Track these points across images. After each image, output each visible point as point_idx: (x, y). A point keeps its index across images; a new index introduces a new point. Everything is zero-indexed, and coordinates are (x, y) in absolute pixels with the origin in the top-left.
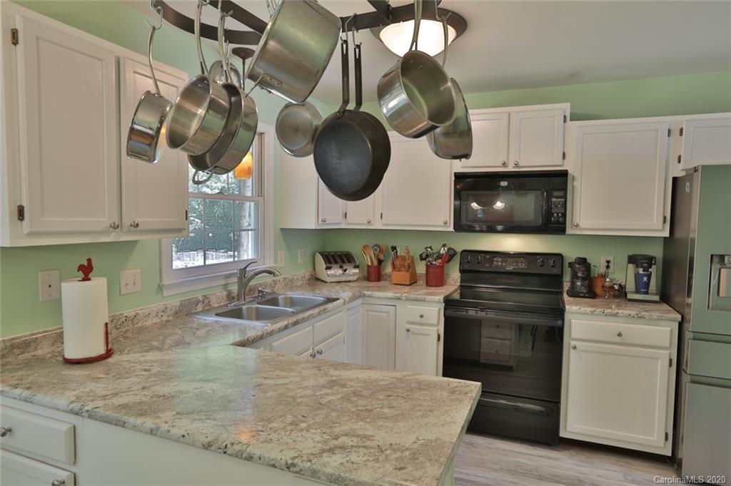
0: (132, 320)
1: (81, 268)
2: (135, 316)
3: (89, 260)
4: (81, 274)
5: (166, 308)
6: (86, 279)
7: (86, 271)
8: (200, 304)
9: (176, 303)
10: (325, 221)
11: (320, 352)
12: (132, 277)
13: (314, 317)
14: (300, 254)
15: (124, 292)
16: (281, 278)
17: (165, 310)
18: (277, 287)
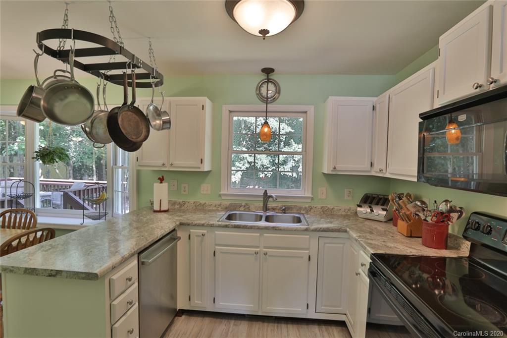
0: (203, 205)
1: (159, 179)
2: (204, 204)
3: (163, 177)
4: (159, 181)
5: (221, 204)
6: (161, 183)
7: (161, 180)
8: (242, 207)
9: (227, 203)
10: (335, 168)
11: (266, 254)
12: (206, 187)
13: (259, 228)
14: (346, 192)
15: (202, 193)
16: (319, 206)
17: (220, 205)
18: (312, 211)
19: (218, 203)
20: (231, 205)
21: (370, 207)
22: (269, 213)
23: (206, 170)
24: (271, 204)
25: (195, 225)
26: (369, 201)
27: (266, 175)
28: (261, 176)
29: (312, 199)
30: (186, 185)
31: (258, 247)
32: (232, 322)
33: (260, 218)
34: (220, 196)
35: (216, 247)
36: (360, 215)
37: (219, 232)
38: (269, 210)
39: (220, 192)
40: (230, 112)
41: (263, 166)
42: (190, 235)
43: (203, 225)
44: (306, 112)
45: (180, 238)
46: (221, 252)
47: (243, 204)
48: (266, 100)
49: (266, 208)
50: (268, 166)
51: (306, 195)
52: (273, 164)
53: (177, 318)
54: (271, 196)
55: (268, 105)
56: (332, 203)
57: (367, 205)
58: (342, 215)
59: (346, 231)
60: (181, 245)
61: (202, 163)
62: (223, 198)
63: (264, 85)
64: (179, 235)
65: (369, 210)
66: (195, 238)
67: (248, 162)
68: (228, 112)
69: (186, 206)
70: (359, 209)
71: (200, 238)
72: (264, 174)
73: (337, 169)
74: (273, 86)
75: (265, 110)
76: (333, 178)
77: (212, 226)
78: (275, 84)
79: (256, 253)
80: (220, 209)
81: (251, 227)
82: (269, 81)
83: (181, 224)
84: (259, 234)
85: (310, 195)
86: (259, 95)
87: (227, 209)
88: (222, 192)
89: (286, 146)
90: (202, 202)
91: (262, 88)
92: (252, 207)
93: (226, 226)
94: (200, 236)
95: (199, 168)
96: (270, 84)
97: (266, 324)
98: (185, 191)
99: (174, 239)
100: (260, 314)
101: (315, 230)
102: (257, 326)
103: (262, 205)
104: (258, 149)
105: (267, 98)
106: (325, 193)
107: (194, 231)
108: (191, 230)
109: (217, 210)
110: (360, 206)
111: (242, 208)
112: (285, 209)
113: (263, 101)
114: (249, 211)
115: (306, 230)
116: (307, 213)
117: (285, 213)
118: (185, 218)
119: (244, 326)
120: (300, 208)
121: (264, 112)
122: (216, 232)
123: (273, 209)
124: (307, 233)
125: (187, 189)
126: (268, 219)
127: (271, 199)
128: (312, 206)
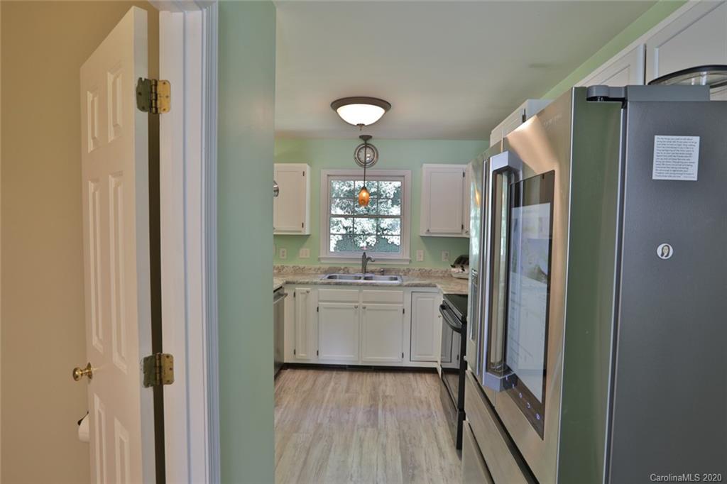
2: (303, 268)
9: (327, 267)
10: (428, 231)
11: (364, 308)
12: (305, 252)
13: (358, 285)
14: (443, 255)
15: (301, 256)
16: (417, 268)
17: (319, 269)
18: (410, 273)
19: (318, 266)
20: (330, 269)
21: (462, 267)
22: (368, 275)
23: (307, 233)
24: (369, 268)
25: (300, 283)
26: (462, 262)
27: (368, 243)
28: (361, 245)
29: (410, 261)
30: (285, 250)
31: (357, 302)
32: (335, 373)
33: (360, 278)
34: (319, 259)
35: (320, 303)
36: (454, 276)
37: (322, 290)
38: (368, 273)
39: (319, 255)
40: (328, 175)
41: (363, 232)
42: (295, 294)
43: (307, 283)
44: (404, 176)
45: (287, 295)
46: (325, 308)
47: (342, 268)
48: (364, 165)
49: (365, 271)
50: (370, 232)
51: (405, 258)
52: (378, 228)
53: (282, 371)
54: (369, 258)
55: (366, 170)
56: (429, 266)
57: (459, 266)
58: (439, 276)
59: (435, 286)
60: (288, 301)
61: (303, 226)
62: (322, 261)
63: (362, 150)
64: (286, 291)
65: (461, 270)
66: (300, 295)
67: (344, 227)
68: (326, 176)
69: (284, 270)
70: (453, 269)
71: (304, 296)
72: (365, 242)
73: (431, 231)
74: (371, 151)
75: (363, 174)
76: (429, 240)
77: (315, 283)
78: (374, 149)
79: (356, 307)
80: (319, 272)
81: (351, 284)
82: (366, 146)
83: (287, 283)
84: (357, 290)
85: (408, 258)
86: (357, 159)
87: (326, 272)
88: (321, 256)
89: (395, 206)
90: (302, 266)
91: (360, 153)
92: (351, 270)
93: (329, 284)
94: (304, 293)
95: (300, 232)
96: (368, 149)
97: (365, 374)
98: (283, 256)
99: (282, 295)
100: (360, 364)
101: (408, 286)
102: (357, 376)
103: (361, 268)
104: (356, 209)
105: (365, 163)
106: (422, 257)
107: (299, 289)
108: (297, 288)
109: (316, 274)
110: (453, 266)
111: (341, 272)
112: (383, 271)
113: (361, 166)
114: (349, 273)
115: (400, 286)
116: (405, 275)
117: (383, 275)
118: (290, 278)
119: (345, 376)
120: (399, 271)
121: (361, 176)
122: (320, 290)
123: (372, 272)
124: (400, 288)
125: (285, 254)
126: (366, 279)
127: (369, 262)
128: (410, 268)
